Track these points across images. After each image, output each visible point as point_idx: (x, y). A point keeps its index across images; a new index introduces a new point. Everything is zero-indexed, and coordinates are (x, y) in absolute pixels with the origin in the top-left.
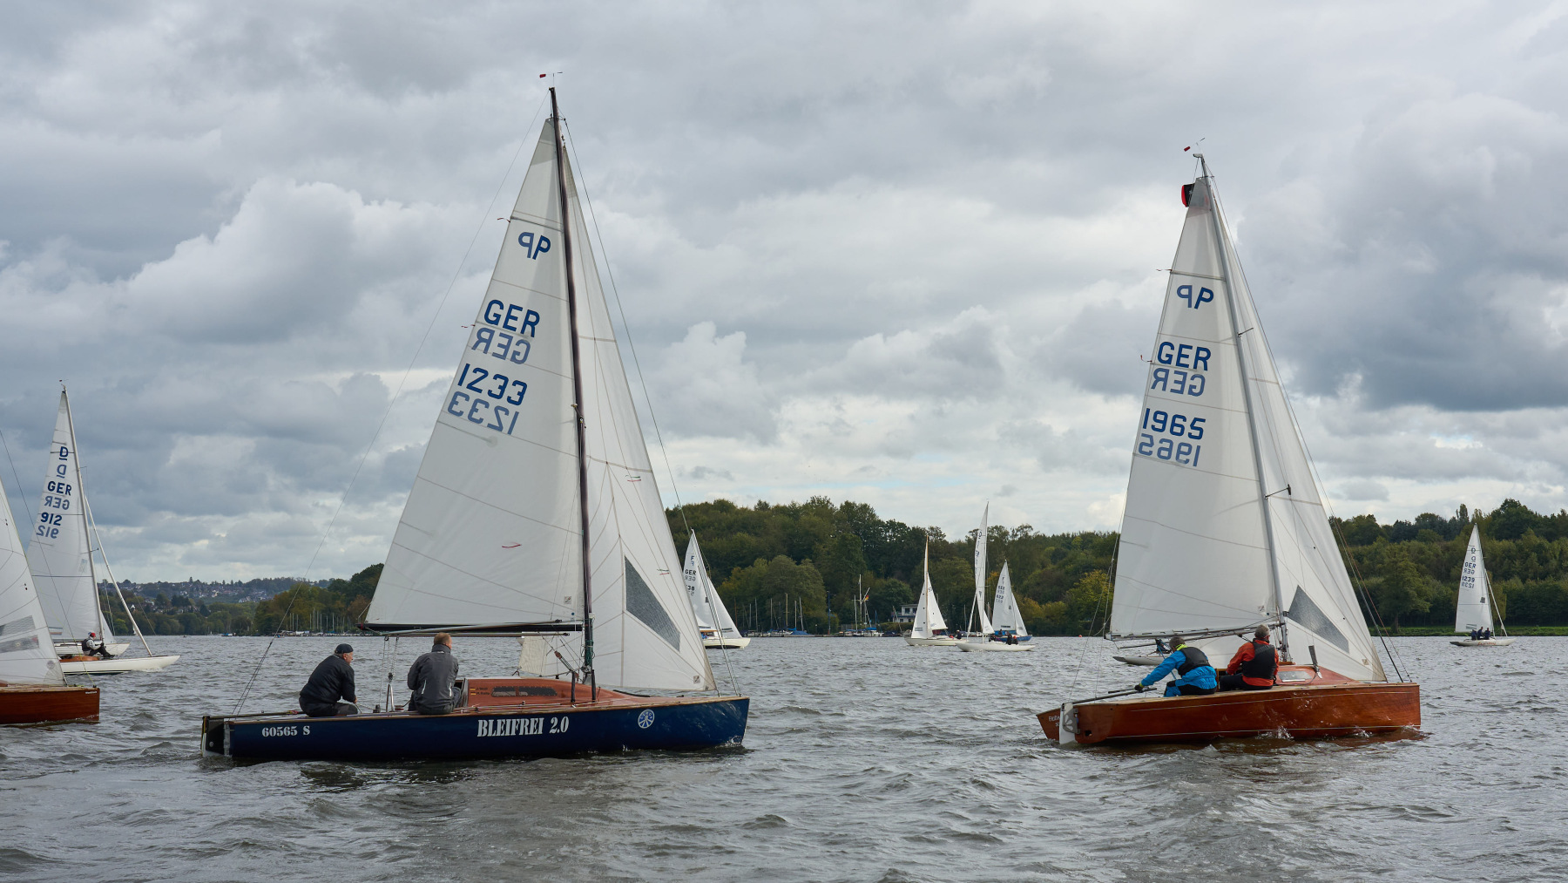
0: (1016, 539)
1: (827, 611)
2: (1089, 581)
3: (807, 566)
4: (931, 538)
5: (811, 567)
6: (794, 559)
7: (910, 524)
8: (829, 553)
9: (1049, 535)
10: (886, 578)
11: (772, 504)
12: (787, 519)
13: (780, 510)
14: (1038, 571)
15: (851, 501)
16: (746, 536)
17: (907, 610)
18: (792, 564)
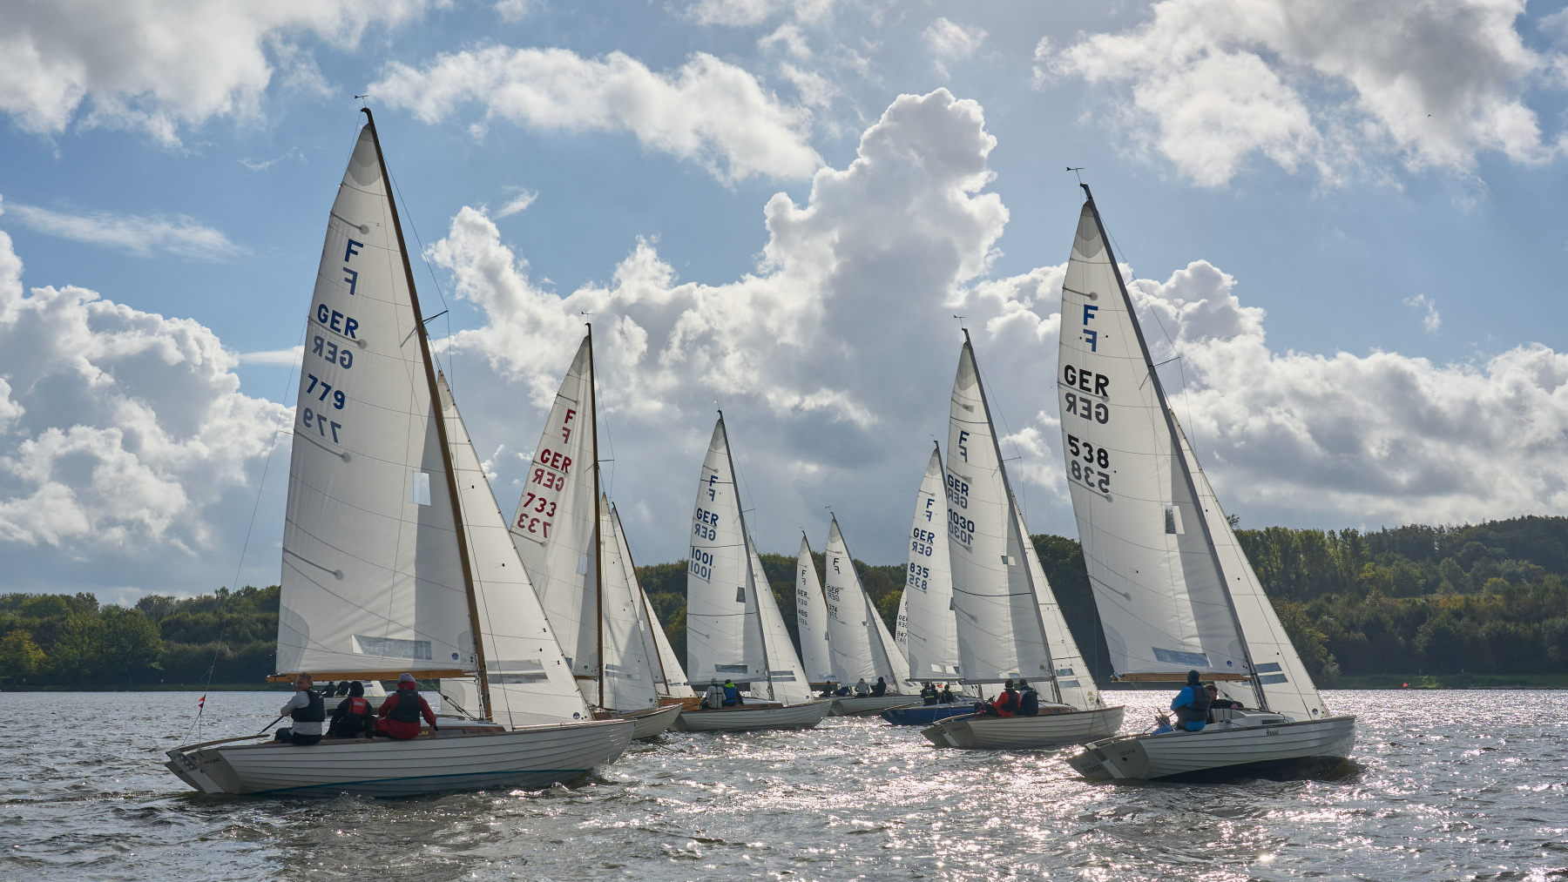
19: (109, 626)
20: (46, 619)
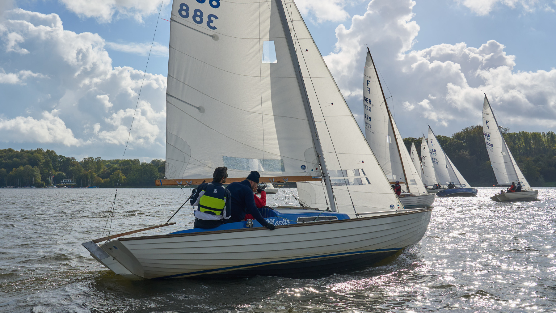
0: (96, 161)
1: (41, 181)
2: (116, 172)
3: (36, 168)
4: (72, 160)
5: (37, 168)
6: (32, 166)
7: (66, 157)
8: (42, 164)
9: (107, 160)
10: (59, 171)
11: (25, 150)
12: (30, 155)
13: (28, 152)
14: (102, 170)
15: (49, 149)
16: (17, 159)
17: (65, 181)
18: (31, 167)
19: (143, 169)
20: (125, 167)
